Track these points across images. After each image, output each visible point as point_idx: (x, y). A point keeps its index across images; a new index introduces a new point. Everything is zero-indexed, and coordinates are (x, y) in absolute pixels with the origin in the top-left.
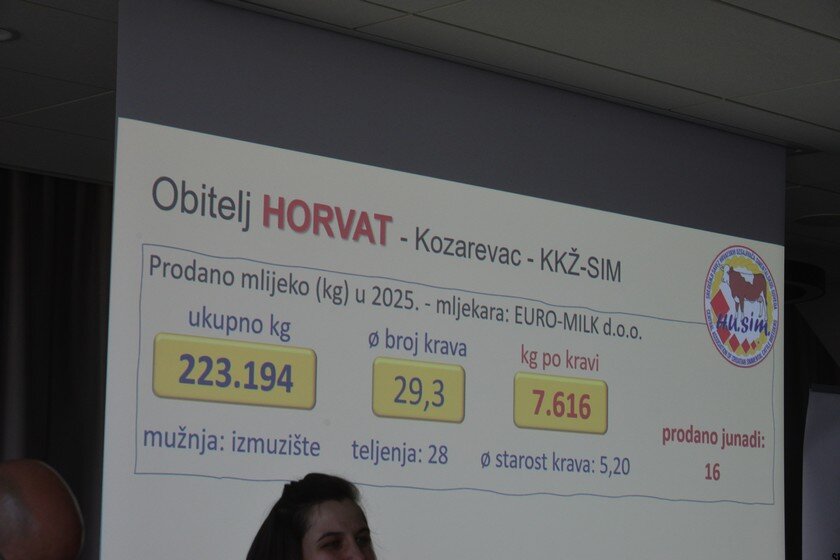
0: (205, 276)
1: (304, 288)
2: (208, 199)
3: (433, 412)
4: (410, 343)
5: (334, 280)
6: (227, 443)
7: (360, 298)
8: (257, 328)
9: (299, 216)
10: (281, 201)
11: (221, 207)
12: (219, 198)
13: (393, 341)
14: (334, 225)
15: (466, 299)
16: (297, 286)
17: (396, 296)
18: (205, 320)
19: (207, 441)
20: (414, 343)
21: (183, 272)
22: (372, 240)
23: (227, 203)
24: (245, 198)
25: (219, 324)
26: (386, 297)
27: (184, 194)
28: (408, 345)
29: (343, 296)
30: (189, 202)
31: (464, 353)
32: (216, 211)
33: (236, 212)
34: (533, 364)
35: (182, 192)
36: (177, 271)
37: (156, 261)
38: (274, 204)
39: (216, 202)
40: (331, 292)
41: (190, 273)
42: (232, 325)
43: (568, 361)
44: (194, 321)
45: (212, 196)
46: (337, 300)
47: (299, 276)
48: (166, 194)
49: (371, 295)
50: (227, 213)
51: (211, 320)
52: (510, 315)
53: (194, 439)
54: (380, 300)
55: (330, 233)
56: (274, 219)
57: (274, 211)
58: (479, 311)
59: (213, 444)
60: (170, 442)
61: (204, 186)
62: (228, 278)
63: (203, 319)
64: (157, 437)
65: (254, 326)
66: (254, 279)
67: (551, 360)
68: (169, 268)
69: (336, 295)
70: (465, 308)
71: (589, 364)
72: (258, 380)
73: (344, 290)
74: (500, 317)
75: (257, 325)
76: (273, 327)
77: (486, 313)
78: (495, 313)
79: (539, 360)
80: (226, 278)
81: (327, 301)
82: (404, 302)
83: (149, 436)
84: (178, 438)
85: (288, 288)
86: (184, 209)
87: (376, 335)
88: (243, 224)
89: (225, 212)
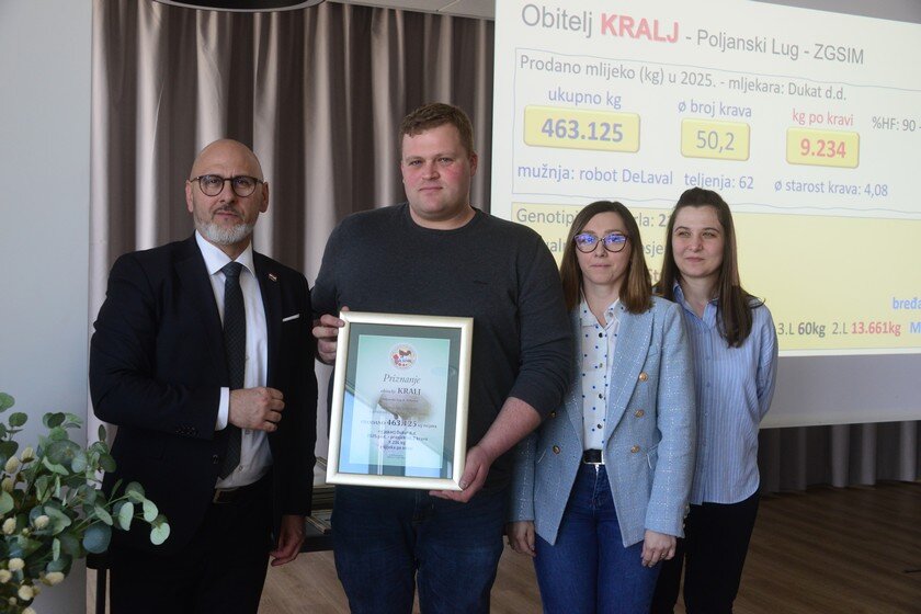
0: (560, 68)
1: (631, 74)
2: (561, 18)
3: (726, 153)
4: (709, 109)
5: (652, 69)
6: (576, 175)
7: (672, 80)
8: (597, 101)
11: (571, 22)
12: (569, 17)
13: (696, 108)
15: (752, 79)
16: (626, 73)
17: (699, 78)
18: (560, 96)
19: (562, 173)
20: (712, 109)
21: (545, 66)
23: (575, 20)
24: (588, 16)
25: (570, 98)
26: (690, 79)
27: (544, 15)
28: (708, 109)
29: (659, 79)
30: (548, 20)
31: (749, 114)
32: (567, 25)
33: (582, 25)
34: (802, 121)
35: (542, 14)
36: (540, 65)
37: (525, 60)
39: (567, 19)
40: (651, 75)
41: (549, 66)
42: (579, 99)
43: (829, 119)
44: (553, 97)
45: (564, 15)
46: (655, 81)
47: (627, 66)
48: (531, 15)
49: (680, 77)
50: (575, 26)
51: (564, 96)
52: (786, 89)
53: (553, 172)
54: (687, 80)
58: (761, 86)
59: (567, 175)
60: (536, 174)
61: (558, 10)
62: (576, 69)
63: (559, 96)
65: (595, 99)
66: (595, 69)
67: (815, 118)
68: (534, 64)
70: (750, 85)
71: (844, 121)
73: (660, 75)
74: (777, 90)
77: (766, 88)
78: (773, 87)
79: (807, 119)
80: (574, 69)
81: (648, 83)
82: (705, 82)
83: (522, 170)
84: (542, 172)
85: (619, 74)
86: (544, 24)
87: (684, 104)
88: (587, 33)
89: (573, 25)
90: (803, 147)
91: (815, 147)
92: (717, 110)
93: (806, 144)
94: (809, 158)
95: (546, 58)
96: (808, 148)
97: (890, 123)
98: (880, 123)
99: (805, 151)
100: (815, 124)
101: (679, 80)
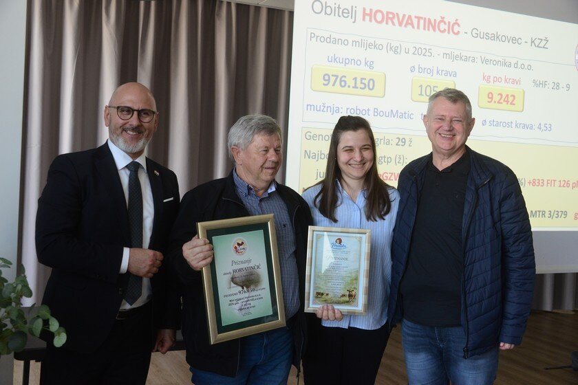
0: (335, 41)
1: (381, 47)
2: (337, 10)
4: (430, 71)
5: (395, 44)
7: (407, 51)
9: (379, 17)
10: (371, 10)
11: (343, 12)
12: (342, 9)
13: (421, 70)
14: (396, 20)
15: (457, 53)
16: (377, 46)
17: (424, 51)
18: (335, 59)
19: (335, 109)
20: (432, 71)
21: (325, 40)
22: (413, 27)
23: (345, 11)
24: (354, 9)
25: (341, 61)
26: (418, 51)
27: (326, 7)
28: (429, 71)
29: (399, 51)
30: (328, 10)
31: (455, 75)
32: (341, 14)
33: (350, 15)
34: (488, 81)
36: (322, 39)
37: (313, 36)
38: (368, 12)
39: (341, 10)
40: (393, 49)
41: (328, 40)
42: (347, 62)
44: (330, 60)
45: (339, 8)
46: (396, 52)
47: (378, 42)
48: (318, 7)
49: (413, 50)
51: (338, 60)
53: (329, 108)
54: (416, 53)
55: (393, 24)
56: (367, 18)
57: (367, 14)
58: (463, 58)
60: (318, 109)
61: (335, 4)
62: (346, 42)
64: (312, 107)
65: (357, 62)
66: (357, 43)
67: (497, 80)
68: (319, 38)
69: (396, 50)
70: (457, 57)
71: (515, 82)
72: (359, 85)
73: (399, 48)
74: (473, 61)
75: (359, 62)
76: (366, 63)
77: (467, 59)
78: (471, 59)
79: (491, 80)
80: (345, 42)
81: (391, 53)
82: (427, 54)
83: (309, 107)
84: (322, 108)
85: (373, 47)
86: (326, 13)
87: (414, 67)
88: (353, 20)
89: (345, 15)
90: (489, 98)
91: (496, 98)
92: (435, 72)
93: (490, 96)
94: (493, 105)
95: (326, 35)
96: (492, 98)
97: (544, 84)
98: (537, 84)
99: (490, 100)
100: (497, 83)
101: (411, 52)
